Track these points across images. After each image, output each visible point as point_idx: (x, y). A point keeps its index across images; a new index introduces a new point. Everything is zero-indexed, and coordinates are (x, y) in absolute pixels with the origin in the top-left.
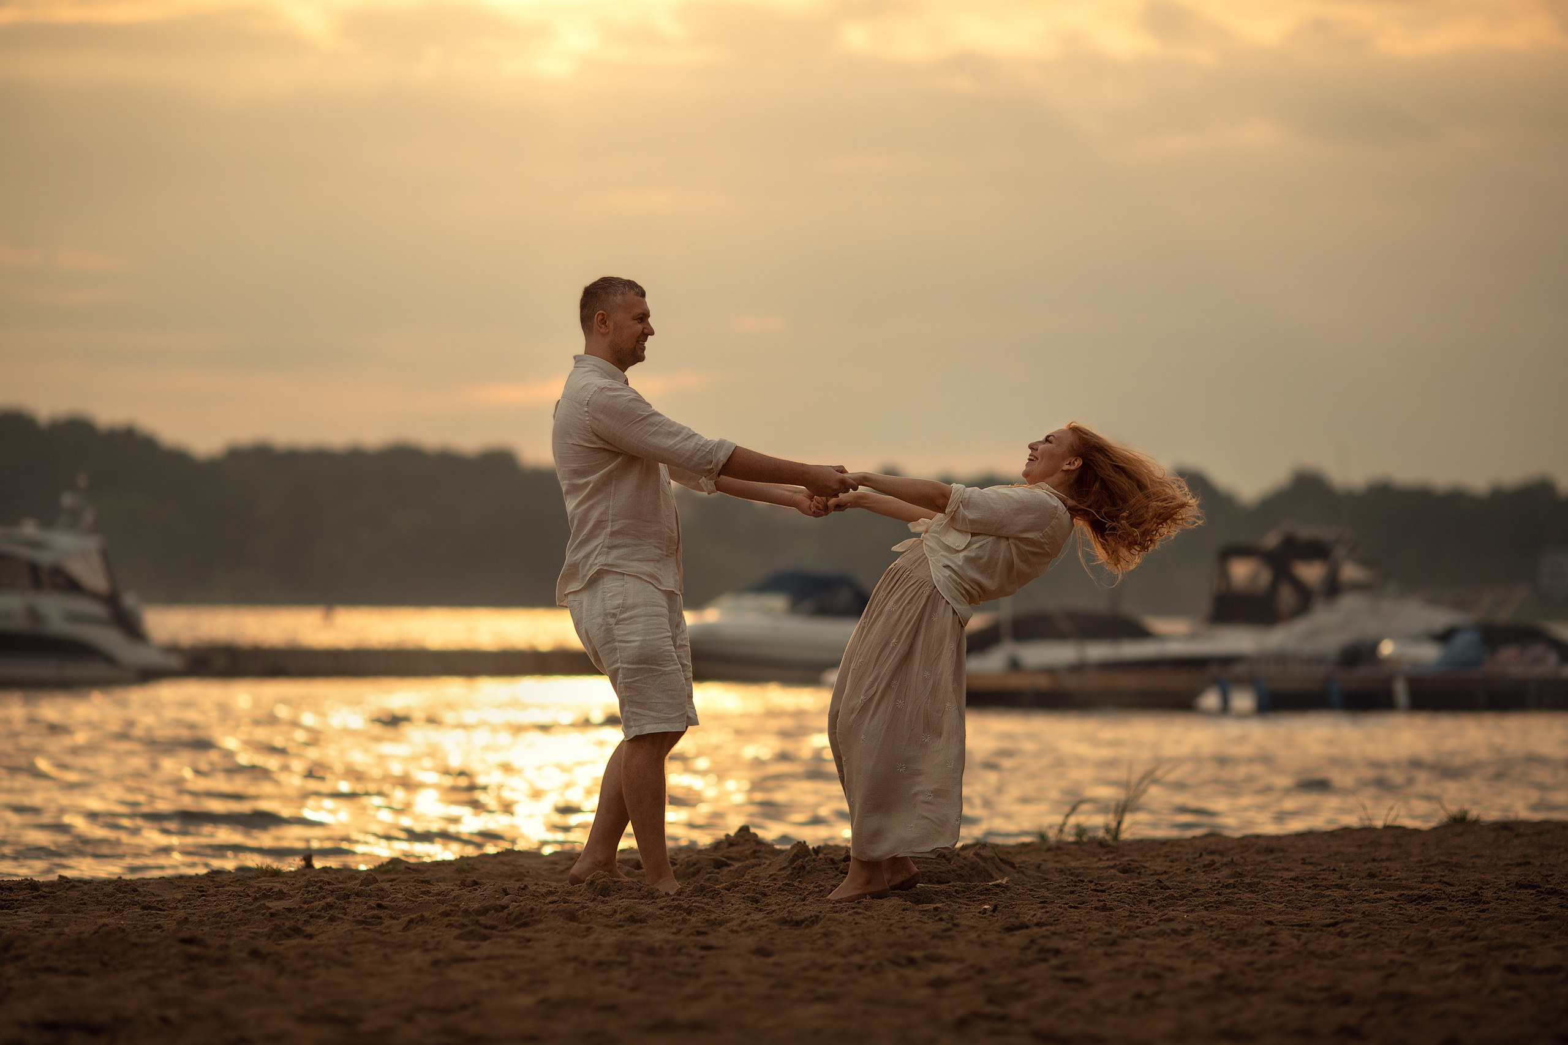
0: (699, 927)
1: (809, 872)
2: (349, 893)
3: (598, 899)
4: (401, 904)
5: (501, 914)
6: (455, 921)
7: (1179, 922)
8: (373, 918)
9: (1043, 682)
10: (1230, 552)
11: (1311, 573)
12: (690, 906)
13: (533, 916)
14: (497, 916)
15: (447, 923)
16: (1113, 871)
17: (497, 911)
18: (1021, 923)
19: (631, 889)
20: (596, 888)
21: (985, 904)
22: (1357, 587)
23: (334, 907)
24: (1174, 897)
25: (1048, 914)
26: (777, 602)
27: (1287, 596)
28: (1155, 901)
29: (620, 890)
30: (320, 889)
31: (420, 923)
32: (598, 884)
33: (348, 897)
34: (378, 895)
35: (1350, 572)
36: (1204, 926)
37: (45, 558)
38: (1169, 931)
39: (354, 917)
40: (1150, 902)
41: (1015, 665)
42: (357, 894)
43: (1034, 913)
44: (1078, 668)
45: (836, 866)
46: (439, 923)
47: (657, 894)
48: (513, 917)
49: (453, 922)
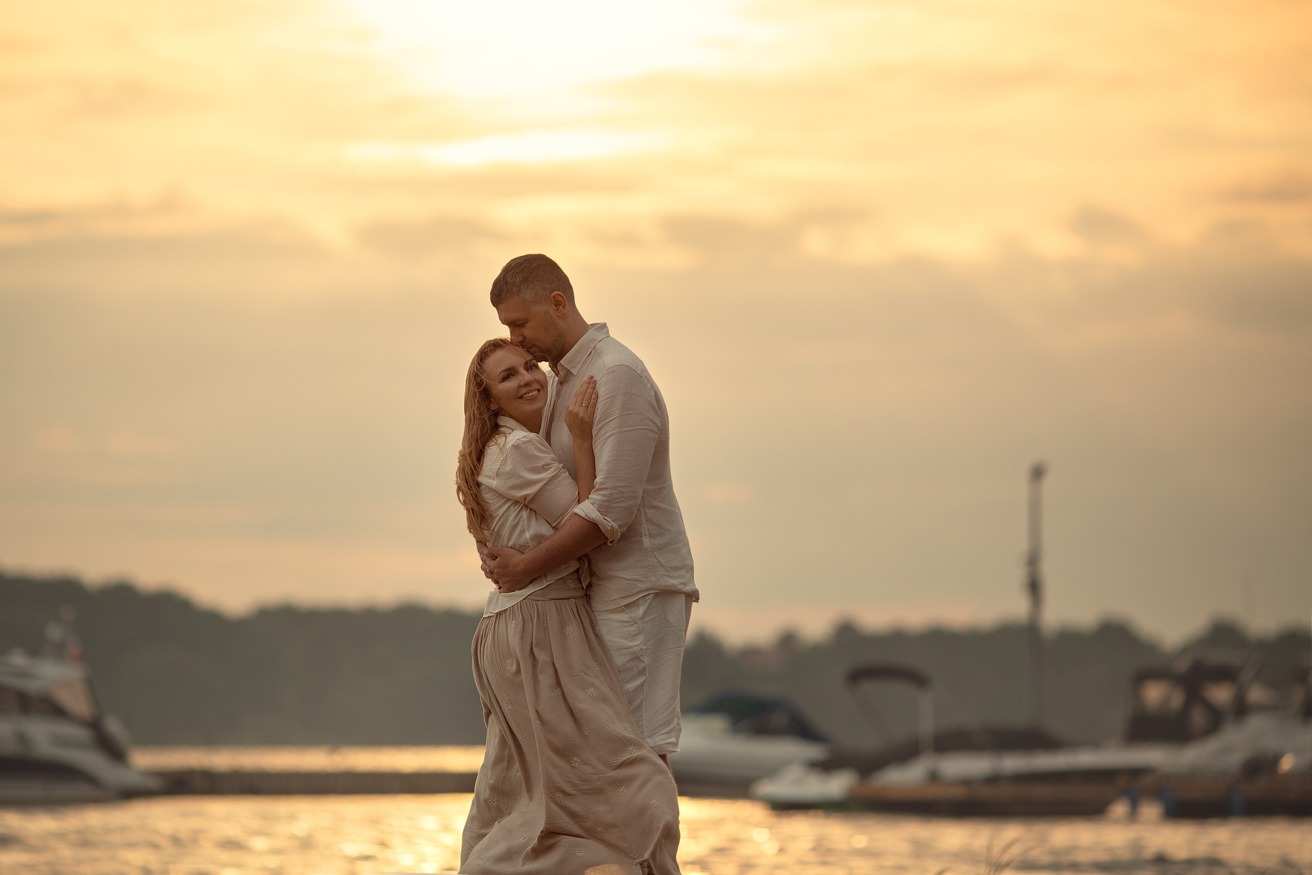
9: (959, 793)
10: (1143, 677)
11: (1221, 694)
22: (1263, 708)
26: (717, 724)
27: (1198, 717)
35: (1256, 694)
37: (32, 686)
41: (934, 777)
44: (993, 779)
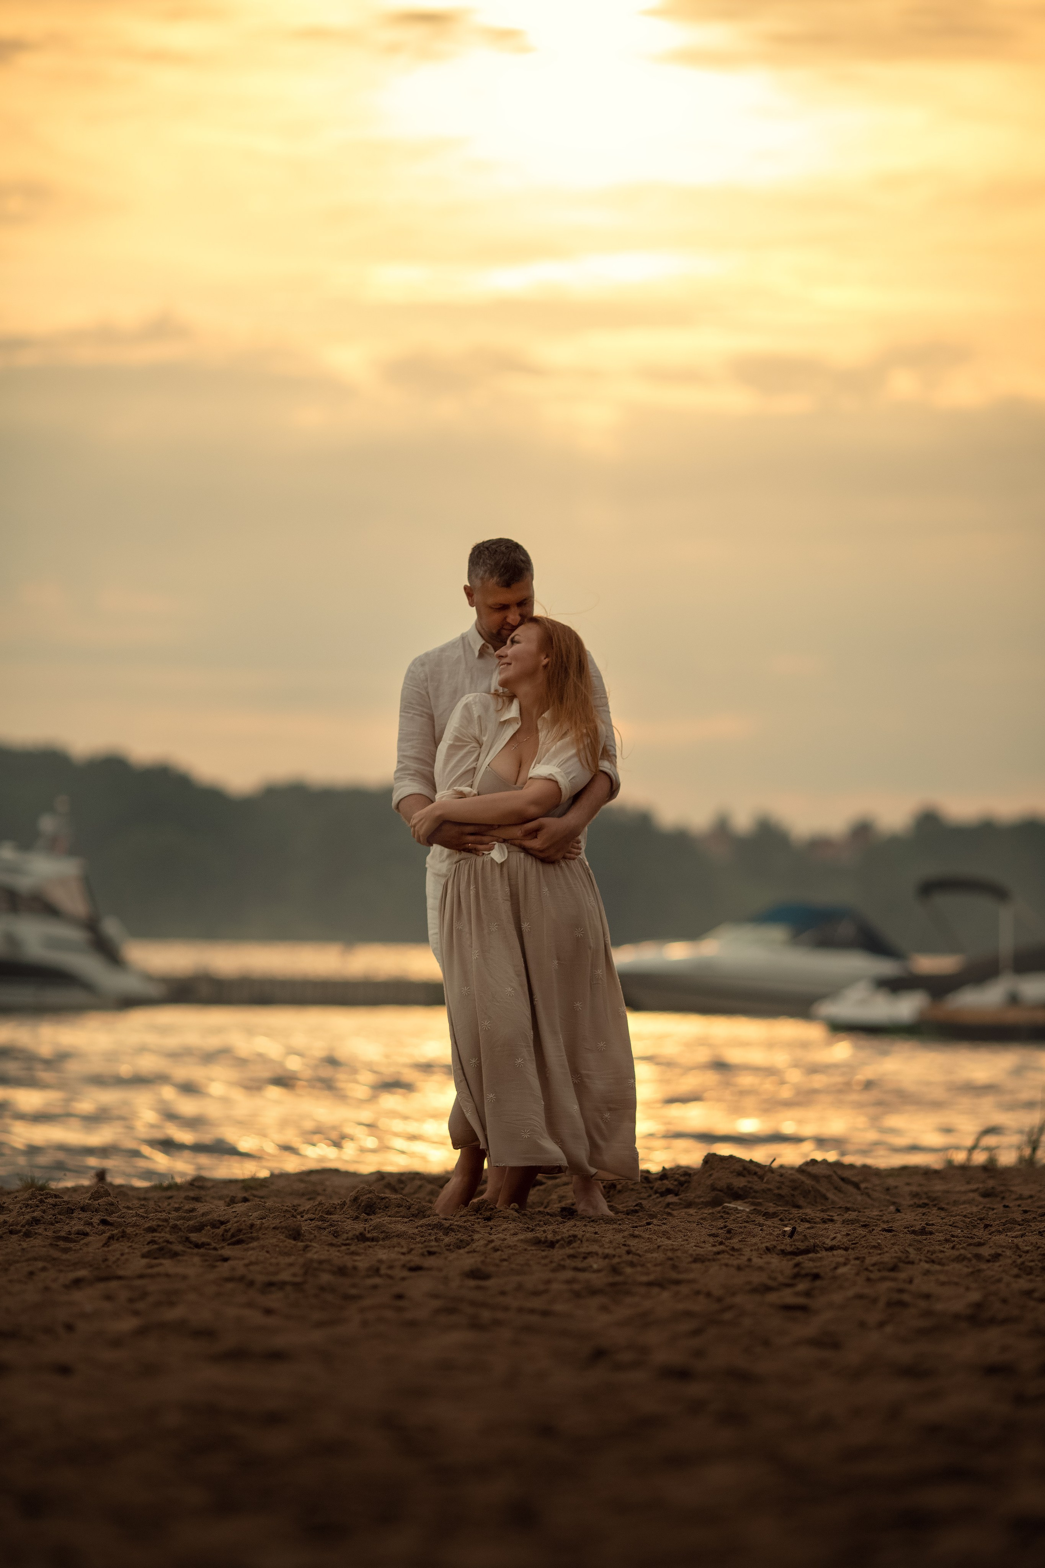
0: (432, 1247)
1: (620, 1192)
2: (73, 1208)
3: (362, 1217)
4: (130, 1220)
5: (217, 1231)
6: (160, 1238)
7: (990, 1247)
8: (78, 1234)
9: (1041, 1017)
12: (451, 1225)
13: (251, 1233)
14: (213, 1233)
15: (149, 1240)
16: (971, 1195)
17: (214, 1226)
18: (808, 1246)
19: (399, 1206)
20: (360, 1205)
21: (786, 1226)
23: (42, 1222)
24: (1016, 1221)
25: (849, 1237)
26: (777, 934)
28: (991, 1226)
29: (387, 1208)
30: (41, 1203)
31: (121, 1239)
32: (362, 1201)
33: (72, 1211)
34: (107, 1210)
36: (1018, 1251)
38: (969, 1256)
39: (54, 1232)
40: (986, 1226)
41: (1014, 999)
42: (83, 1209)
43: (835, 1235)
45: (651, 1185)
46: (141, 1239)
47: (428, 1213)
48: (229, 1234)
49: (156, 1239)
